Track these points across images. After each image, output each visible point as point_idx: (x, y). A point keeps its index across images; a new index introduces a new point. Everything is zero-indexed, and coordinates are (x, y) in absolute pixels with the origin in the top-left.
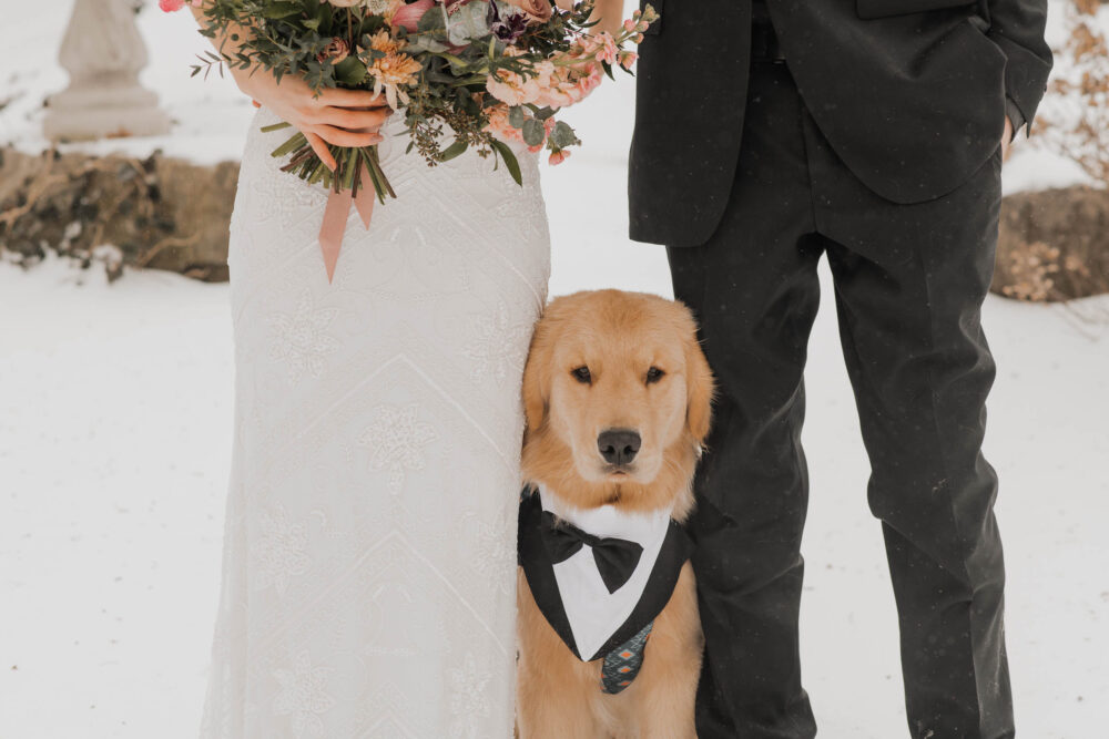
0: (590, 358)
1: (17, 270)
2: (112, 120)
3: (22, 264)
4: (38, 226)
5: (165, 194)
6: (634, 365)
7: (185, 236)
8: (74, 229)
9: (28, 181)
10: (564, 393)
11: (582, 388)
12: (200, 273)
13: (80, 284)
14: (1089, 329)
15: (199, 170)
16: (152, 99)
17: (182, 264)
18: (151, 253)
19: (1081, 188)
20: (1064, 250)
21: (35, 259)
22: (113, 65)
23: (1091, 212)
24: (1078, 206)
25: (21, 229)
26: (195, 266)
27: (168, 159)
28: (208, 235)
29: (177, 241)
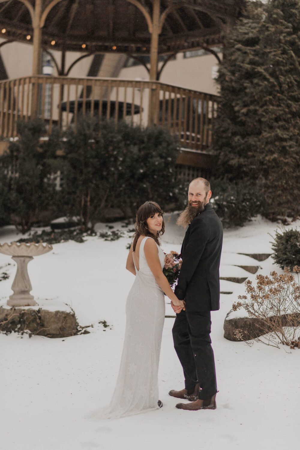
1: (5, 335)
2: (26, 302)
3: (6, 334)
4: (10, 325)
5: (42, 318)
7: (47, 328)
8: (19, 326)
9: (7, 315)
12: (50, 336)
13: (22, 338)
14: (249, 345)
15: (51, 313)
16: (32, 298)
17: (46, 334)
18: (38, 332)
19: (247, 318)
20: (244, 330)
21: (9, 333)
22: (26, 290)
23: (248, 323)
24: (246, 322)
25: (5, 326)
26: (49, 334)
27: (43, 310)
28: (53, 327)
29: (45, 329)
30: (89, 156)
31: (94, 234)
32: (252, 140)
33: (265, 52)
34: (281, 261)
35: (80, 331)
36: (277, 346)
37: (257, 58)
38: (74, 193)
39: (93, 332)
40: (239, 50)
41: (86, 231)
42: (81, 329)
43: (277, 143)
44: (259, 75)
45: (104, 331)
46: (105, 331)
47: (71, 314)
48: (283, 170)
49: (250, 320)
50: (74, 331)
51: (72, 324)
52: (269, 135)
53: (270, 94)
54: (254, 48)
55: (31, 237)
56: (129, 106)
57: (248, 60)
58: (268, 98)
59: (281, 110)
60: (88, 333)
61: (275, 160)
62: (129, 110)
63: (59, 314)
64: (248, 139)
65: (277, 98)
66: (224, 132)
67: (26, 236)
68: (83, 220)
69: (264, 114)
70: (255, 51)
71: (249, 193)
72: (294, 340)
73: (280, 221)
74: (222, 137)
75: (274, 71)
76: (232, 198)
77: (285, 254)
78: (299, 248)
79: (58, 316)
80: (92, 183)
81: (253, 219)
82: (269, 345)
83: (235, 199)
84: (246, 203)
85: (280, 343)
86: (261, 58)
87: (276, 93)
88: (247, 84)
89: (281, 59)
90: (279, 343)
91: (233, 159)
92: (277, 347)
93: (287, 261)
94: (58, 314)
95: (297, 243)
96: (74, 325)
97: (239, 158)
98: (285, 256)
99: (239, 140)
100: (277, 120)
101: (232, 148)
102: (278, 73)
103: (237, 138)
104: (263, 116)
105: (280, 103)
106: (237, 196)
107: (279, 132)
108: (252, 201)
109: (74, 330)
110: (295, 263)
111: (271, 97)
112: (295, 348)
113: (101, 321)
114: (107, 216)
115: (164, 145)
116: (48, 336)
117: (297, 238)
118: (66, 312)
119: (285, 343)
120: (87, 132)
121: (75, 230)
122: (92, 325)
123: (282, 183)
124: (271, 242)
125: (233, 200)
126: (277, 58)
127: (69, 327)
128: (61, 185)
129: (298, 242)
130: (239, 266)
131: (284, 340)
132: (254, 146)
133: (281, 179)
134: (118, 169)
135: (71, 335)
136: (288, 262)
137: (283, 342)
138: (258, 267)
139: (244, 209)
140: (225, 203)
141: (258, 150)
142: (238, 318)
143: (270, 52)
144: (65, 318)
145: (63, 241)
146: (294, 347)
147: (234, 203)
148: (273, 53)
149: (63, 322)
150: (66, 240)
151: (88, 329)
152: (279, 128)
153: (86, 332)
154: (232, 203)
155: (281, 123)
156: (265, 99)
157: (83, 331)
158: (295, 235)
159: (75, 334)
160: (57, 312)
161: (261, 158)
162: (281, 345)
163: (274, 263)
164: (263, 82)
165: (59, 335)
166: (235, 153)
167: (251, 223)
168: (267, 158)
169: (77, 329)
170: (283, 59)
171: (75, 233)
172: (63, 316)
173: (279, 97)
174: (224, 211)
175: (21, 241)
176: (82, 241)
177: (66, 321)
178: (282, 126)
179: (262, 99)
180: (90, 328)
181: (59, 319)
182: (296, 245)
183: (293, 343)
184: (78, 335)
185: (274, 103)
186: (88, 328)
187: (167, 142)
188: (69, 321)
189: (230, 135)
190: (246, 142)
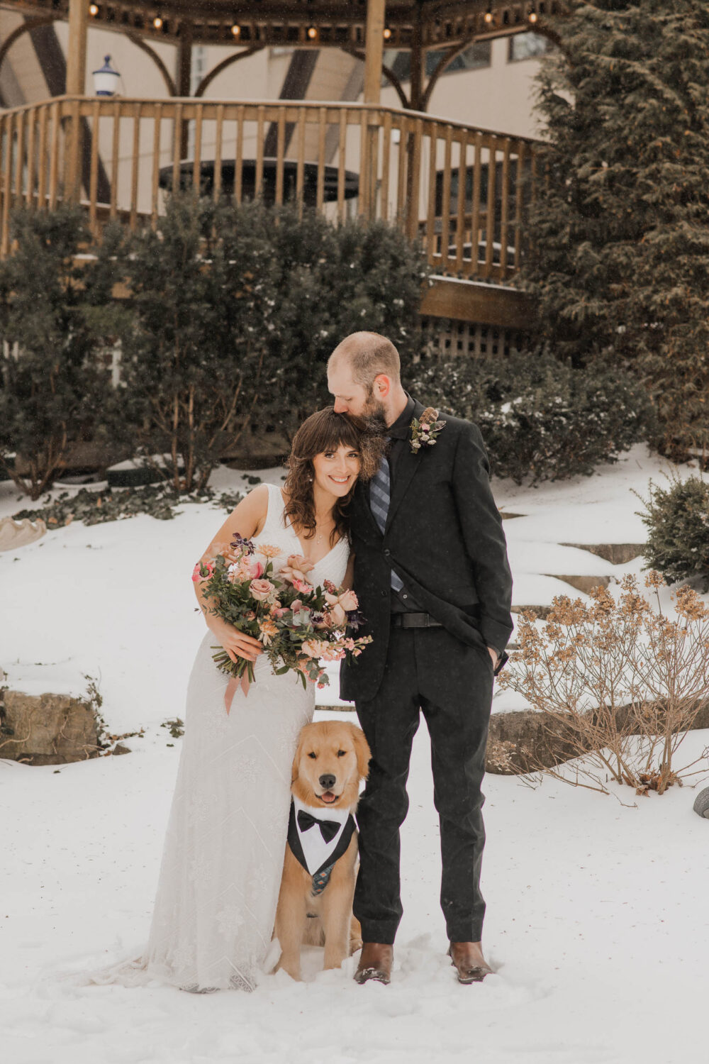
0: (315, 750)
6: (333, 750)
7: (21, 738)
10: (305, 762)
11: (312, 761)
12: (28, 760)
14: (531, 784)
15: (31, 698)
17: (17, 755)
19: (529, 713)
20: (520, 745)
23: (535, 726)
24: (527, 722)
26: (28, 756)
27: (12, 692)
28: (35, 737)
29: (15, 741)
30: (189, 295)
31: (205, 498)
32: (619, 253)
33: (654, 22)
34: (663, 563)
35: (107, 746)
36: (600, 788)
37: (633, 40)
38: (152, 391)
39: (138, 750)
40: (589, 18)
41: (188, 491)
42: (109, 742)
43: (683, 259)
44: (637, 84)
45: (168, 745)
46: (172, 746)
47: (83, 701)
48: (698, 329)
49: (539, 717)
50: (93, 747)
51: (85, 730)
52: (663, 237)
53: (665, 130)
54: (626, 14)
55: (51, 504)
56: (330, 175)
57: (609, 45)
58: (659, 142)
59: (693, 173)
60: (126, 751)
61: (676, 301)
62: (332, 184)
63: (51, 701)
64: (610, 248)
65: (683, 141)
66: (553, 232)
67: (38, 505)
68: (181, 462)
69: (650, 182)
70: (627, 20)
71: (605, 388)
72: (648, 773)
73: (695, 462)
74: (550, 248)
75: (677, 73)
76: (558, 400)
77: (671, 543)
78: (707, 528)
79: (48, 707)
80: (198, 365)
81: (622, 455)
82: (577, 784)
83: (565, 403)
84: (598, 416)
85: (612, 779)
86: (645, 38)
87: (680, 129)
88: (607, 108)
89: (693, 41)
90: (609, 778)
91: (573, 302)
92: (602, 791)
93: (680, 562)
94: (47, 702)
95: (701, 514)
96: (89, 730)
97: (588, 299)
98: (670, 550)
99: (586, 253)
100: (685, 197)
101: (572, 272)
102: (686, 76)
103: (582, 247)
104: (648, 189)
105: (691, 154)
106: (573, 395)
107: (688, 230)
108: (614, 409)
109: (92, 744)
110: (697, 566)
111: (668, 139)
112: (651, 792)
113: (170, 720)
114: (256, 453)
115: (385, 265)
116: (24, 760)
117: (700, 500)
118: (69, 696)
119: (623, 780)
120: (184, 234)
121: (161, 489)
122: (143, 732)
123: (695, 361)
124: (639, 514)
125: (561, 407)
126: (683, 37)
127: (79, 736)
128: (124, 376)
129: (704, 510)
130: (557, 577)
131: (622, 770)
132: (627, 266)
133: (692, 351)
134: (264, 330)
135: (84, 758)
136: (681, 564)
137: (620, 776)
138: (608, 579)
139: (591, 431)
140: (538, 415)
141: (635, 278)
142: (508, 712)
143: (665, 23)
144: (66, 711)
145: (122, 515)
146: (646, 789)
147: (564, 415)
148: (673, 25)
149: (59, 724)
150: (131, 512)
151: (127, 743)
152: (688, 218)
153: (120, 750)
154: (556, 415)
155: (693, 207)
156: (652, 144)
157: (112, 748)
158: (698, 494)
159: (93, 755)
160: (46, 698)
161: (641, 297)
162: (613, 786)
163: (645, 567)
164: (645, 101)
165: (51, 756)
166: (579, 287)
167: (616, 465)
168: (657, 298)
169: (99, 743)
170: (699, 39)
171: (160, 496)
172: (61, 706)
173: (689, 138)
174: (539, 433)
175: (23, 515)
176: (168, 515)
177: (70, 720)
178: (697, 214)
179: (645, 145)
180: (136, 739)
181: (50, 716)
182: (699, 520)
183: (643, 780)
184: (100, 756)
185: (676, 153)
186: (130, 739)
187: (394, 258)
188: (77, 721)
189: (565, 240)
190: (607, 256)
